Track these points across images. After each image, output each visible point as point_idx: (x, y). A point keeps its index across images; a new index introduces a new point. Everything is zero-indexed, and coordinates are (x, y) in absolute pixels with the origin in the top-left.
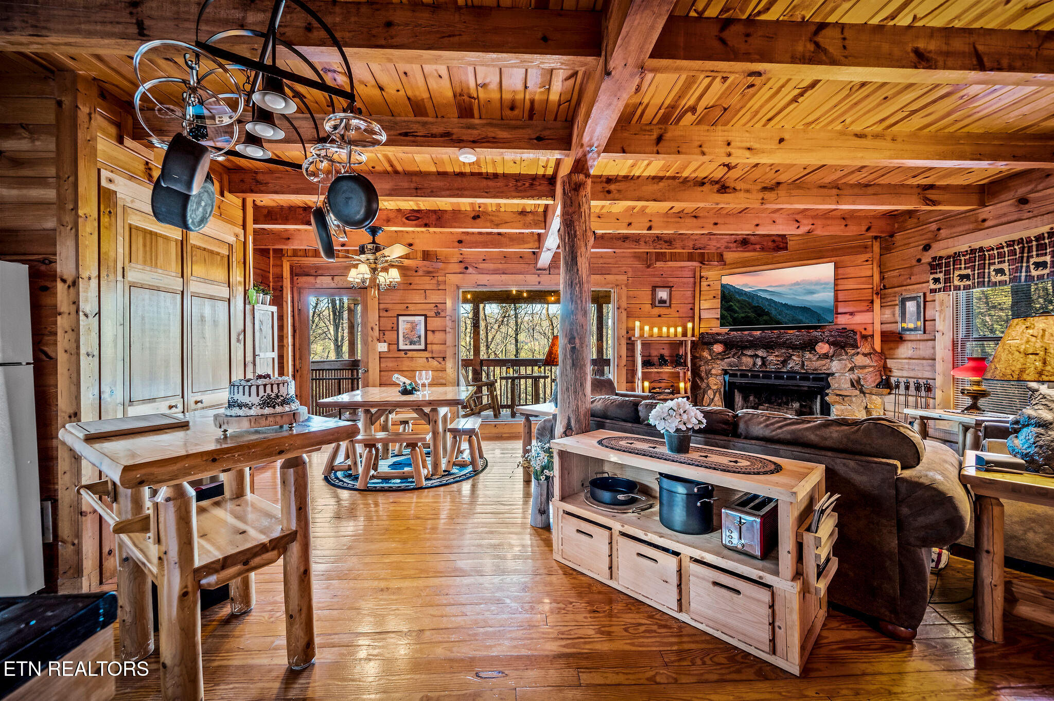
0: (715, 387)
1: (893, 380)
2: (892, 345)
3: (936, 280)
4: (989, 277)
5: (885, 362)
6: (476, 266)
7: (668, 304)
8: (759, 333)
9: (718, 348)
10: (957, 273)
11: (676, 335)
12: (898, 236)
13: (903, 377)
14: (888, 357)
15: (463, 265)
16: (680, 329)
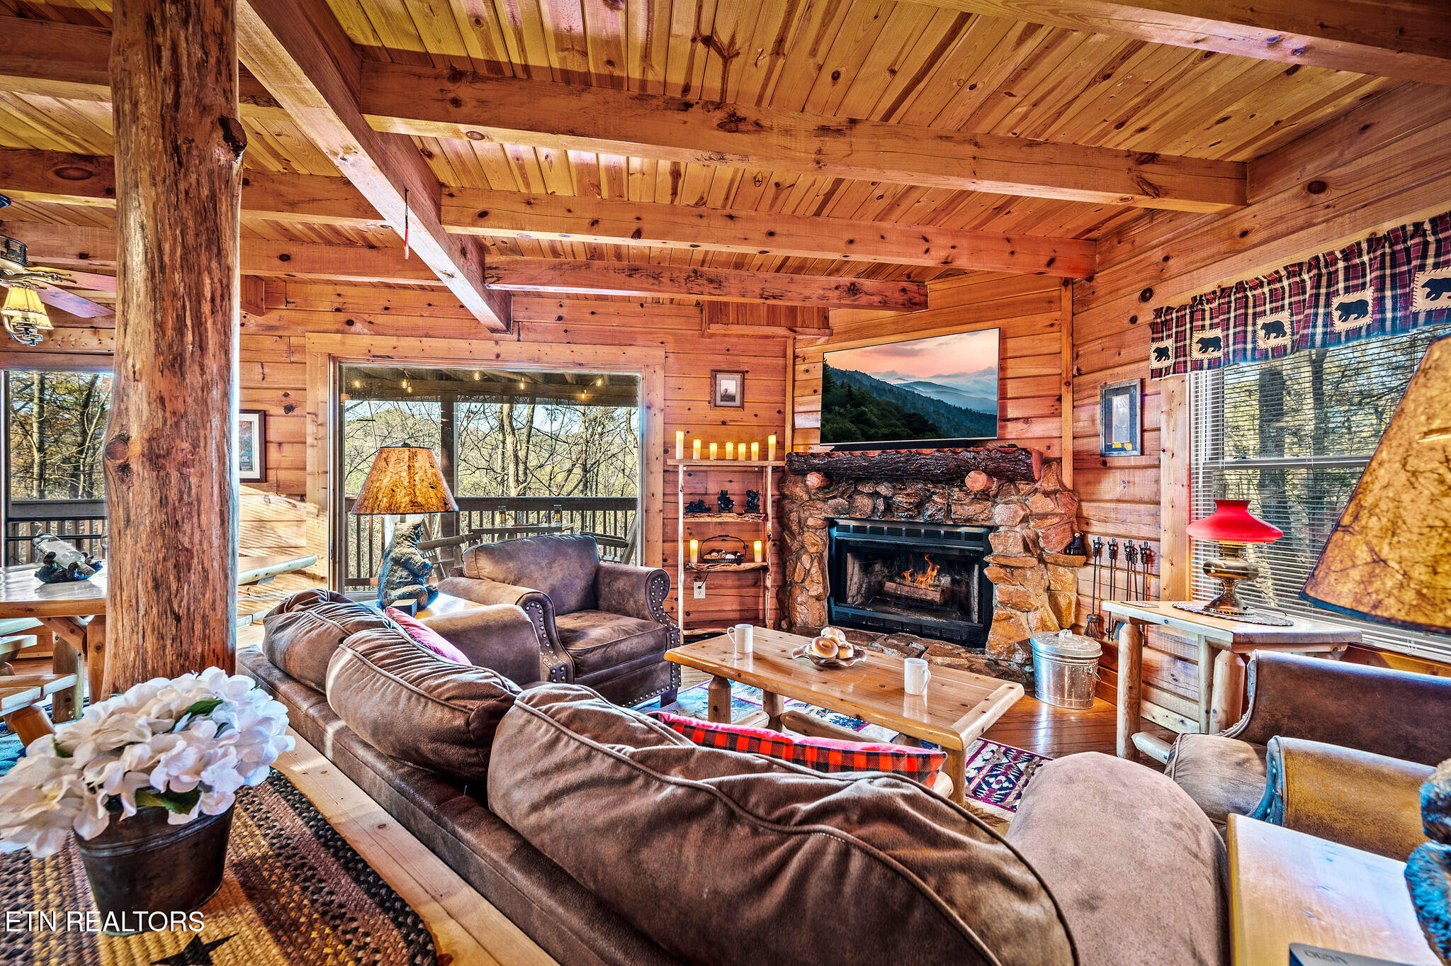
0: (813, 550)
1: (1091, 539)
2: (1090, 477)
3: (1162, 353)
4: (1254, 342)
5: (1080, 507)
6: (371, 319)
7: (738, 403)
8: (877, 453)
9: (813, 480)
10: (1198, 336)
11: (749, 457)
12: (1100, 278)
13: (1107, 535)
14: (1084, 497)
15: (342, 317)
16: (755, 447)
